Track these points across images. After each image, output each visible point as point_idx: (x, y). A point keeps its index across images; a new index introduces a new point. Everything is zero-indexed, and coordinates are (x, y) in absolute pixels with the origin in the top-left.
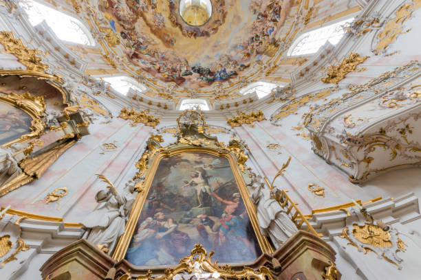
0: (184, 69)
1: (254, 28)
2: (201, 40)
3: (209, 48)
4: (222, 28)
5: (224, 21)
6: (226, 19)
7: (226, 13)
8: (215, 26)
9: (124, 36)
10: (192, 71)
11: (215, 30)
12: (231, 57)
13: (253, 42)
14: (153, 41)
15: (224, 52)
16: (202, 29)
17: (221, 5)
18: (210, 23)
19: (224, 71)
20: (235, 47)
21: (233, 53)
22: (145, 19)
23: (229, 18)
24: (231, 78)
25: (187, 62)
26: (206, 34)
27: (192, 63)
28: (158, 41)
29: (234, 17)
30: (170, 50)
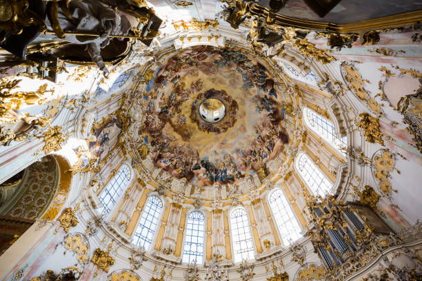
0: (195, 162)
1: (254, 144)
2: (212, 135)
3: (217, 144)
4: (230, 130)
5: (233, 125)
6: (235, 124)
7: (236, 120)
8: (226, 126)
9: (153, 144)
10: (201, 165)
11: (226, 129)
12: (233, 159)
13: (251, 154)
14: (174, 137)
15: (229, 151)
16: (215, 126)
17: (233, 113)
18: (222, 123)
19: (225, 171)
20: (238, 151)
21: (235, 156)
22: (171, 123)
23: (237, 125)
24: (229, 182)
25: (198, 154)
26: (217, 131)
27: (202, 157)
28: (178, 136)
29: (242, 126)
30: (187, 143)
